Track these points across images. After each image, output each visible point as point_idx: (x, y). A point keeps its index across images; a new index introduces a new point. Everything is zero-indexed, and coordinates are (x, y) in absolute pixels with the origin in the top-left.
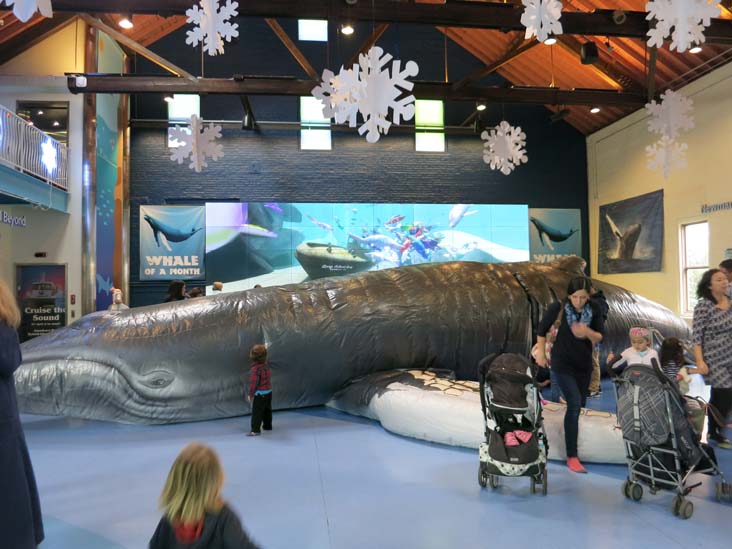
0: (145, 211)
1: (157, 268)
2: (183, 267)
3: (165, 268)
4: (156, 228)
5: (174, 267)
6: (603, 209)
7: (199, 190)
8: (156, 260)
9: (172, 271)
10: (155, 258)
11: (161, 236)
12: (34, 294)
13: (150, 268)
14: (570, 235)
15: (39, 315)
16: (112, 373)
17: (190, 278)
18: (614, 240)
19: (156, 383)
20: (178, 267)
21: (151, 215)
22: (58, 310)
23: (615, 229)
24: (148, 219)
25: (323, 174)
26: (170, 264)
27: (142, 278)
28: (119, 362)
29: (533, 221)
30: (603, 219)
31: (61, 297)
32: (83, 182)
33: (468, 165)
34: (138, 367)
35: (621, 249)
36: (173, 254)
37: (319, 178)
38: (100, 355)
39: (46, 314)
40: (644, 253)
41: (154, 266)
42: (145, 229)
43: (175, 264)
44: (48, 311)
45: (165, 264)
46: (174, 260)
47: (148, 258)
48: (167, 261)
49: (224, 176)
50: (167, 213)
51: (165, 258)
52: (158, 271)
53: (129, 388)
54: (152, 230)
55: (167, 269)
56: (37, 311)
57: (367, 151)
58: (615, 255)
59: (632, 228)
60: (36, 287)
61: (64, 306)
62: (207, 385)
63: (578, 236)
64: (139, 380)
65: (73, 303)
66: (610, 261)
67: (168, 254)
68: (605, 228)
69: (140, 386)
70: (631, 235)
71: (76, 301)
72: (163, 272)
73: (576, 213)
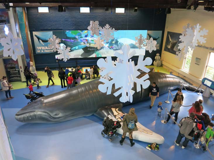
0: (35, 33)
1: (41, 50)
2: (48, 50)
3: (43, 50)
4: (39, 38)
5: (45, 50)
6: (169, 33)
7: (50, 26)
8: (40, 48)
9: (45, 51)
10: (39, 47)
11: (41, 41)
12: (9, 66)
13: (39, 50)
14: (158, 38)
15: (12, 71)
16: (46, 114)
17: (50, 53)
18: (170, 43)
19: (56, 115)
20: (47, 50)
21: (36, 35)
22: (17, 69)
23: (170, 40)
24: (36, 36)
25: (87, 21)
26: (44, 49)
27: (36, 53)
28: (47, 111)
29: (148, 34)
30: (168, 35)
31: (17, 66)
32: (17, 31)
33: (131, 17)
34: (52, 112)
35: (171, 46)
36: (45, 46)
37: (86, 22)
38: (43, 110)
39: (14, 71)
40: (176, 50)
41: (40, 50)
42: (35, 39)
43: (46, 49)
44: (14, 70)
45: (43, 49)
46: (45, 48)
47: (38, 47)
48: (43, 48)
49: (57, 22)
50: (42, 34)
51: (42, 47)
52: (41, 51)
53: (50, 117)
54: (37, 39)
55: (44, 50)
56: (11, 70)
57: (101, 13)
58: (169, 47)
59: (175, 41)
60: (9, 64)
61: (18, 68)
62: (67, 114)
63: (160, 39)
64: (52, 115)
65: (21, 68)
66: (167, 48)
67: (43, 46)
68: (168, 38)
69: (53, 116)
70: (174, 43)
71: (22, 68)
72: (42, 51)
73: (161, 32)
